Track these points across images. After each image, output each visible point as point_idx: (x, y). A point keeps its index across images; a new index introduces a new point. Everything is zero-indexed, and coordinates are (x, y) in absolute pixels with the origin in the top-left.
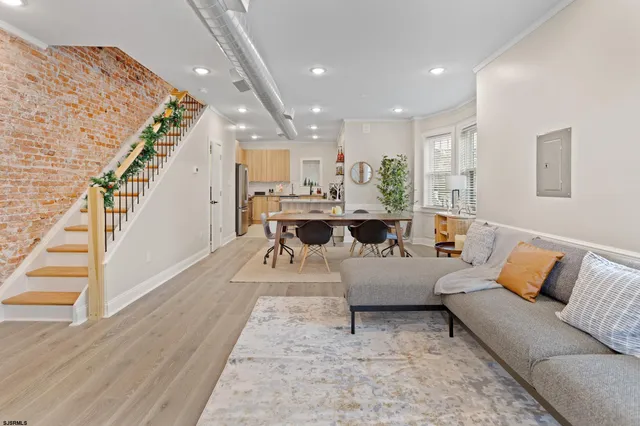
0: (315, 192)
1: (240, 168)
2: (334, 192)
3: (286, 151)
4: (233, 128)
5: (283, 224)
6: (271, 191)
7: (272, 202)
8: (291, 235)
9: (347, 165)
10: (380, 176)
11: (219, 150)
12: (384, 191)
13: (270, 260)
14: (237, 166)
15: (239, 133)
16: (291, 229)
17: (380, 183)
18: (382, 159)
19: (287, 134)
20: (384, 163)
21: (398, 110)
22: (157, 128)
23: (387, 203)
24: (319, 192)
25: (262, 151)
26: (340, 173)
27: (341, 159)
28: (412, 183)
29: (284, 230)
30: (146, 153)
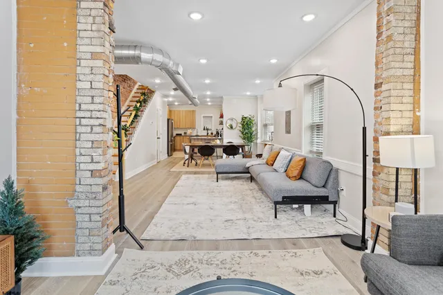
0: (210, 134)
1: (170, 121)
2: (218, 133)
3: (193, 111)
4: (166, 100)
5: (192, 148)
6: (185, 133)
7: (186, 139)
8: (196, 153)
9: (224, 120)
10: (240, 125)
11: (161, 113)
12: (243, 133)
13: (186, 165)
14: (168, 120)
15: (168, 102)
16: (196, 150)
17: (241, 129)
18: (241, 117)
19: (194, 104)
20: (243, 119)
21: (248, 93)
22: (138, 105)
23: (244, 139)
24: (212, 134)
25: (180, 111)
26: (221, 123)
27: (222, 116)
28: (257, 129)
29: (193, 151)
30: (136, 116)
